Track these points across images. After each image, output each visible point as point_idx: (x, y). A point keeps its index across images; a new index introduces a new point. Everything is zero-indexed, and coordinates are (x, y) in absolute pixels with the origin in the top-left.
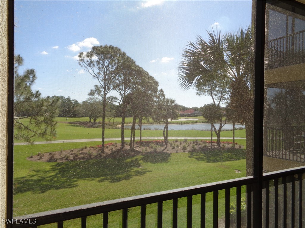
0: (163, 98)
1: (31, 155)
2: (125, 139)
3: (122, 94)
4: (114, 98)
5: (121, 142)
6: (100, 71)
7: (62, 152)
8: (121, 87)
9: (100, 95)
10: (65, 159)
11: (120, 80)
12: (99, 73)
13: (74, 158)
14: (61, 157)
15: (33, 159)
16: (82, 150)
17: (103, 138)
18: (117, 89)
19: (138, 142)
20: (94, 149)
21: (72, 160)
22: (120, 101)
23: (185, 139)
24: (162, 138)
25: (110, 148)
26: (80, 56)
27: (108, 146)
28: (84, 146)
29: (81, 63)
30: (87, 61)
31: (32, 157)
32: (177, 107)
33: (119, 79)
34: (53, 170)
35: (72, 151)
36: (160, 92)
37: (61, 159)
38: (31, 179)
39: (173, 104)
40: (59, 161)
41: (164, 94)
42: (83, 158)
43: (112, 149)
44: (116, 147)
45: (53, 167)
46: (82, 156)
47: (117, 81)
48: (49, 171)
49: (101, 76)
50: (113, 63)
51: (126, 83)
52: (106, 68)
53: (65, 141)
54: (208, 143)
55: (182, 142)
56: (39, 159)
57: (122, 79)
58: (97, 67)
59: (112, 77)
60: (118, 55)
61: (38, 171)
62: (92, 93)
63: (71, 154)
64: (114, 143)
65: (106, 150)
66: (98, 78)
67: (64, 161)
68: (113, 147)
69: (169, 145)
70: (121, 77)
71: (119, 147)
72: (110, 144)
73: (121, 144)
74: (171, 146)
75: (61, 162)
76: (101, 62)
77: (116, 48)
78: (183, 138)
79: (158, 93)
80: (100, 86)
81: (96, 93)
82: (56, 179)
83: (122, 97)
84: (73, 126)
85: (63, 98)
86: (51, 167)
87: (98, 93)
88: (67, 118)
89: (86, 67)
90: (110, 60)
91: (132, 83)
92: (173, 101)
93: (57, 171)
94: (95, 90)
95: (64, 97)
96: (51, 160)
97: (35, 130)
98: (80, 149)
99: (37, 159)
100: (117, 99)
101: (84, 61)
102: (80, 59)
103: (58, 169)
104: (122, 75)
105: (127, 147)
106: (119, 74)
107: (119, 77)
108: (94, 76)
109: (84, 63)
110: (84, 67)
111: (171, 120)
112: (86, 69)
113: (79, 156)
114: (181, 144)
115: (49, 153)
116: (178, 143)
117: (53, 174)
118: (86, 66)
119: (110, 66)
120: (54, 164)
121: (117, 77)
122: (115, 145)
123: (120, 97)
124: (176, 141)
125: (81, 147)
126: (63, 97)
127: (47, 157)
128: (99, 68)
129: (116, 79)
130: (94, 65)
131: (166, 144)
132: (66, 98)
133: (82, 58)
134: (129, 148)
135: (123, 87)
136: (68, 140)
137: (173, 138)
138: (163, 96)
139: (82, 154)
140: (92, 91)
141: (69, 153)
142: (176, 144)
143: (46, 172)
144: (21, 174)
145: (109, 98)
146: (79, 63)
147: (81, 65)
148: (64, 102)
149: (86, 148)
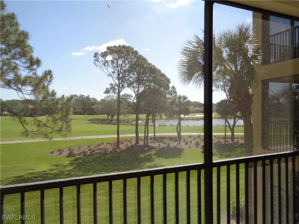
0: (175, 94)
1: (51, 151)
2: (140, 135)
3: (136, 92)
4: (128, 95)
5: (135, 138)
6: (115, 70)
7: (80, 147)
8: (135, 85)
9: (115, 93)
10: (82, 154)
11: (134, 78)
12: (114, 72)
13: (91, 153)
14: (79, 152)
15: (53, 154)
16: (99, 145)
17: (118, 134)
18: (131, 87)
19: (152, 138)
20: (110, 145)
21: (89, 156)
22: (134, 98)
23: (199, 135)
24: (176, 134)
25: (125, 144)
26: (95, 56)
27: (123, 142)
28: (101, 142)
29: (96, 63)
30: (102, 61)
31: (52, 153)
32: (189, 103)
33: (133, 76)
34: (71, 164)
35: (89, 147)
36: (173, 89)
37: (79, 154)
38: (50, 172)
39: (186, 101)
40: (77, 156)
41: (176, 90)
42: (100, 153)
43: (127, 145)
44: (131, 142)
45: (71, 162)
46: (98, 151)
47: (131, 79)
48: (67, 165)
49: (116, 75)
50: (127, 62)
51: (139, 81)
52: (120, 67)
53: (84, 137)
54: (222, 138)
55: (196, 138)
56: (59, 155)
57: (135, 77)
58: (112, 67)
59: (126, 76)
60: (131, 54)
61: (57, 166)
62: (107, 91)
63: (89, 150)
64: (129, 139)
65: (121, 146)
66: (112, 77)
67: (81, 156)
68: (128, 143)
69: (182, 141)
70: (134, 75)
71: (134, 142)
72: (126, 140)
73: (135, 140)
74: (184, 142)
75: (79, 157)
76: (115, 61)
77: (129, 47)
78: (197, 134)
79: (170, 89)
80: (115, 84)
81: (112, 91)
82: (73, 173)
83: (136, 95)
85: (83, 97)
86: (70, 162)
87: (113, 91)
88: (87, 116)
89: (101, 67)
90: (123, 59)
91: (145, 80)
92: (185, 98)
93: (75, 166)
94: (111, 89)
95: (84, 96)
96: (70, 155)
97: (52, 127)
98: (97, 145)
99: (57, 154)
100: (132, 96)
101: (99, 61)
102: (96, 59)
103: (76, 163)
104: (135, 73)
105: (141, 143)
106: (133, 72)
107: (133, 75)
108: (109, 75)
109: (99, 63)
110: (99, 67)
111: (184, 116)
112: (100, 68)
113: (96, 152)
114: (194, 139)
115: (68, 149)
116: (192, 139)
117: (71, 168)
118: (101, 65)
119: (124, 65)
120: (72, 159)
121: (131, 76)
122: (130, 141)
123: (134, 95)
124: (190, 137)
125: (98, 143)
126: (83, 95)
127: (66, 153)
128: (114, 67)
129: (130, 77)
130: (108, 64)
131: (180, 140)
132: (85, 96)
133: (97, 58)
134: (143, 144)
135: (136, 84)
136: (86, 137)
137: (187, 134)
138: (175, 92)
139: (98, 149)
140: (107, 89)
141: (87, 149)
142: (190, 139)
143: (65, 166)
144: (43, 168)
145: (123, 95)
146: (95, 63)
147: (96, 64)
148: (83, 100)
149: (103, 143)
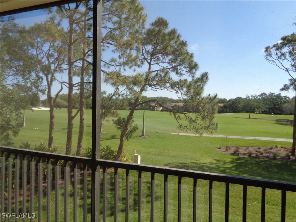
1: (219, 146)
7: (248, 148)
10: (248, 155)
13: (257, 155)
14: (245, 152)
15: (220, 150)
16: (271, 149)
17: (295, 139)
20: (285, 150)
21: (253, 157)
28: (275, 145)
31: (220, 148)
34: (232, 162)
35: (259, 148)
37: (244, 154)
38: (209, 165)
40: (242, 156)
42: (268, 157)
45: (233, 160)
46: (267, 155)
48: (228, 163)
53: (258, 138)
56: (225, 151)
58: (289, 59)
61: (218, 161)
62: (285, 88)
63: (257, 151)
67: (246, 156)
75: (243, 156)
81: (291, 87)
82: (228, 171)
84: (277, 124)
85: (273, 95)
86: (231, 160)
88: (273, 116)
89: (273, 61)
93: (234, 165)
94: (290, 85)
95: (275, 94)
96: (235, 153)
98: (268, 148)
99: (224, 150)
101: (271, 55)
102: (267, 53)
103: (237, 163)
109: (271, 57)
113: (264, 155)
115: (235, 147)
117: (229, 166)
120: (235, 157)
125: (270, 146)
126: (273, 93)
127: (232, 151)
136: (260, 138)
139: (268, 153)
140: (285, 85)
141: (255, 150)
143: (225, 163)
144: (205, 160)
146: (267, 58)
147: (268, 60)
148: (273, 99)
149: (276, 147)
